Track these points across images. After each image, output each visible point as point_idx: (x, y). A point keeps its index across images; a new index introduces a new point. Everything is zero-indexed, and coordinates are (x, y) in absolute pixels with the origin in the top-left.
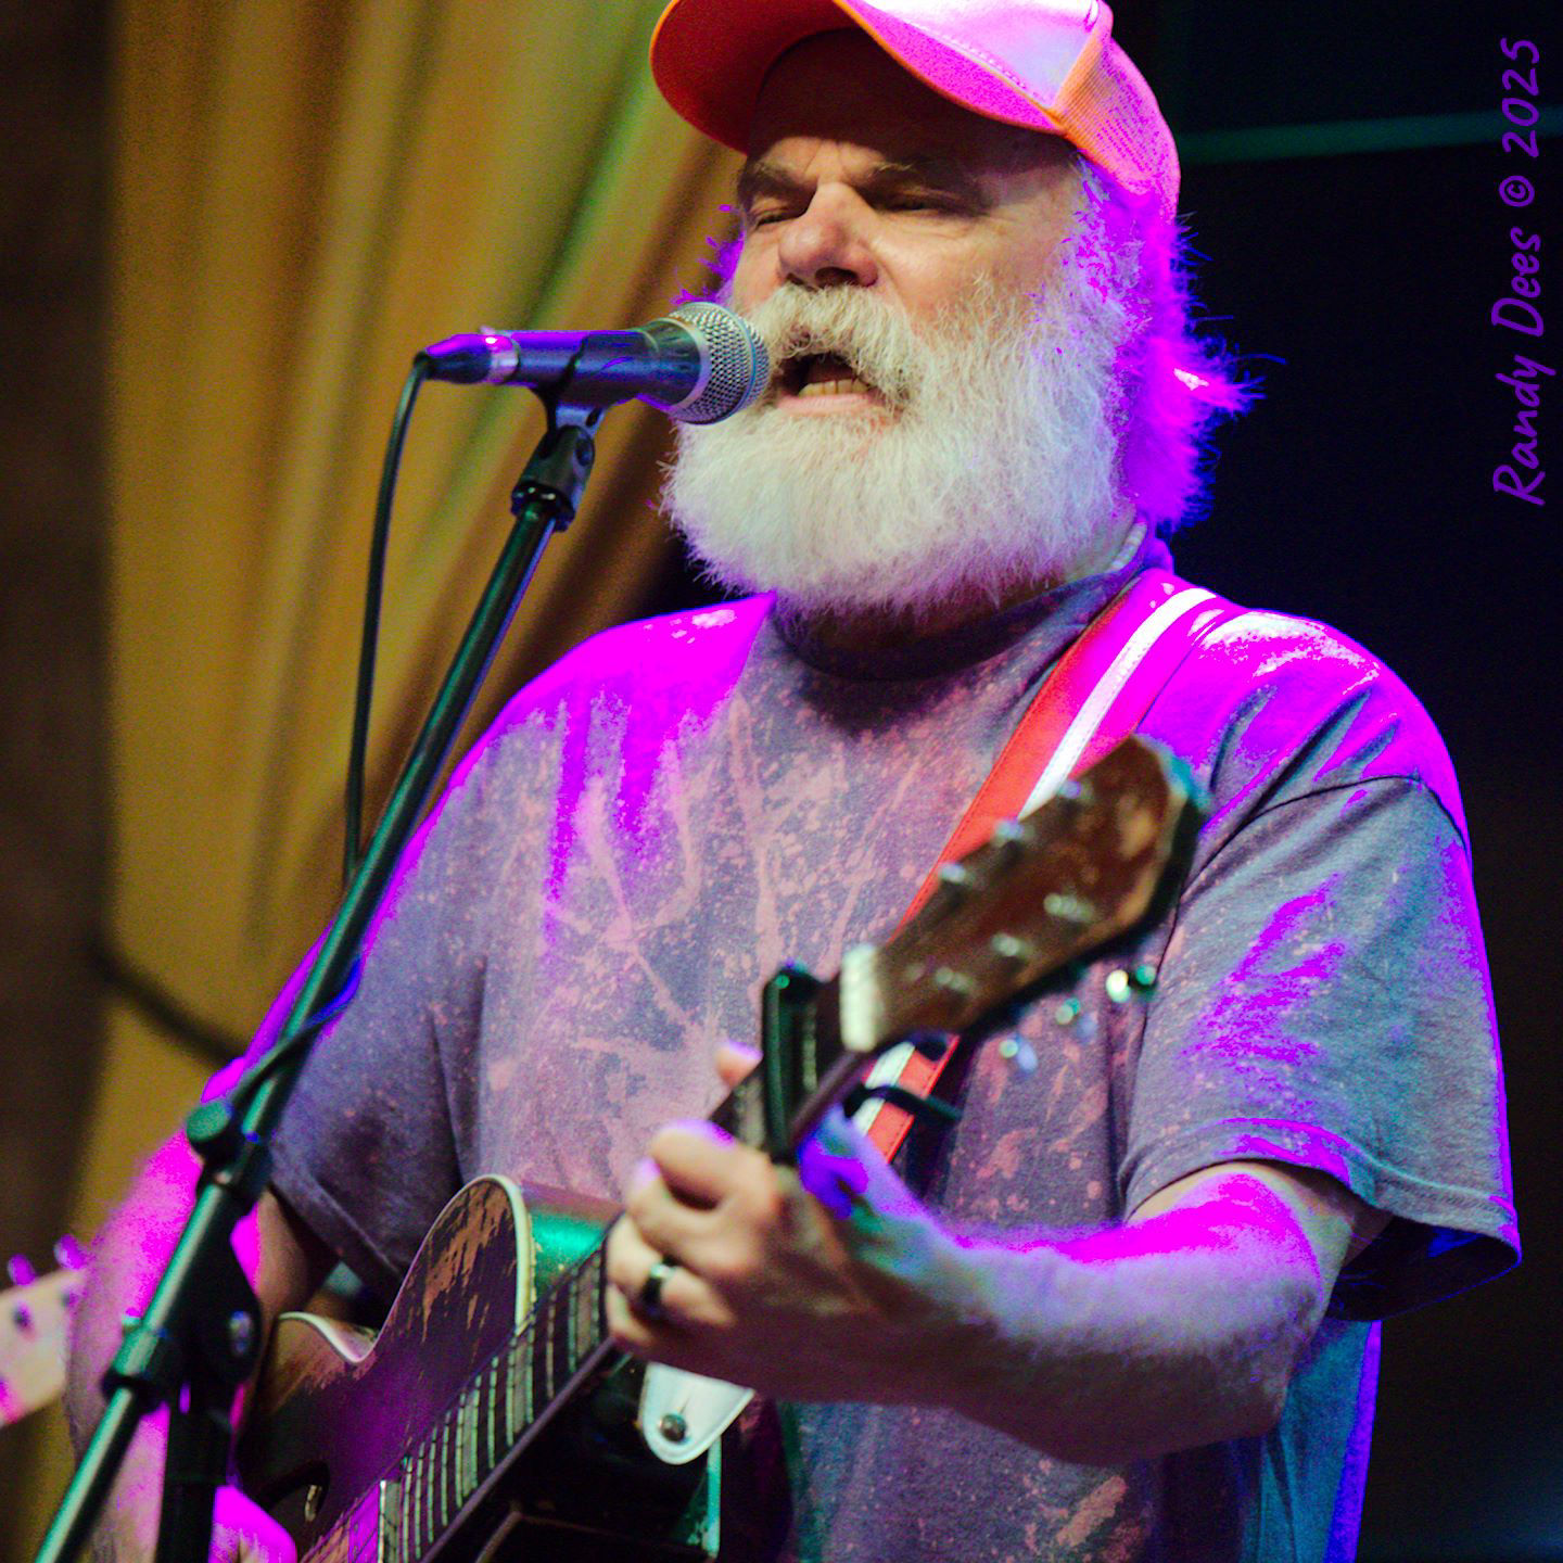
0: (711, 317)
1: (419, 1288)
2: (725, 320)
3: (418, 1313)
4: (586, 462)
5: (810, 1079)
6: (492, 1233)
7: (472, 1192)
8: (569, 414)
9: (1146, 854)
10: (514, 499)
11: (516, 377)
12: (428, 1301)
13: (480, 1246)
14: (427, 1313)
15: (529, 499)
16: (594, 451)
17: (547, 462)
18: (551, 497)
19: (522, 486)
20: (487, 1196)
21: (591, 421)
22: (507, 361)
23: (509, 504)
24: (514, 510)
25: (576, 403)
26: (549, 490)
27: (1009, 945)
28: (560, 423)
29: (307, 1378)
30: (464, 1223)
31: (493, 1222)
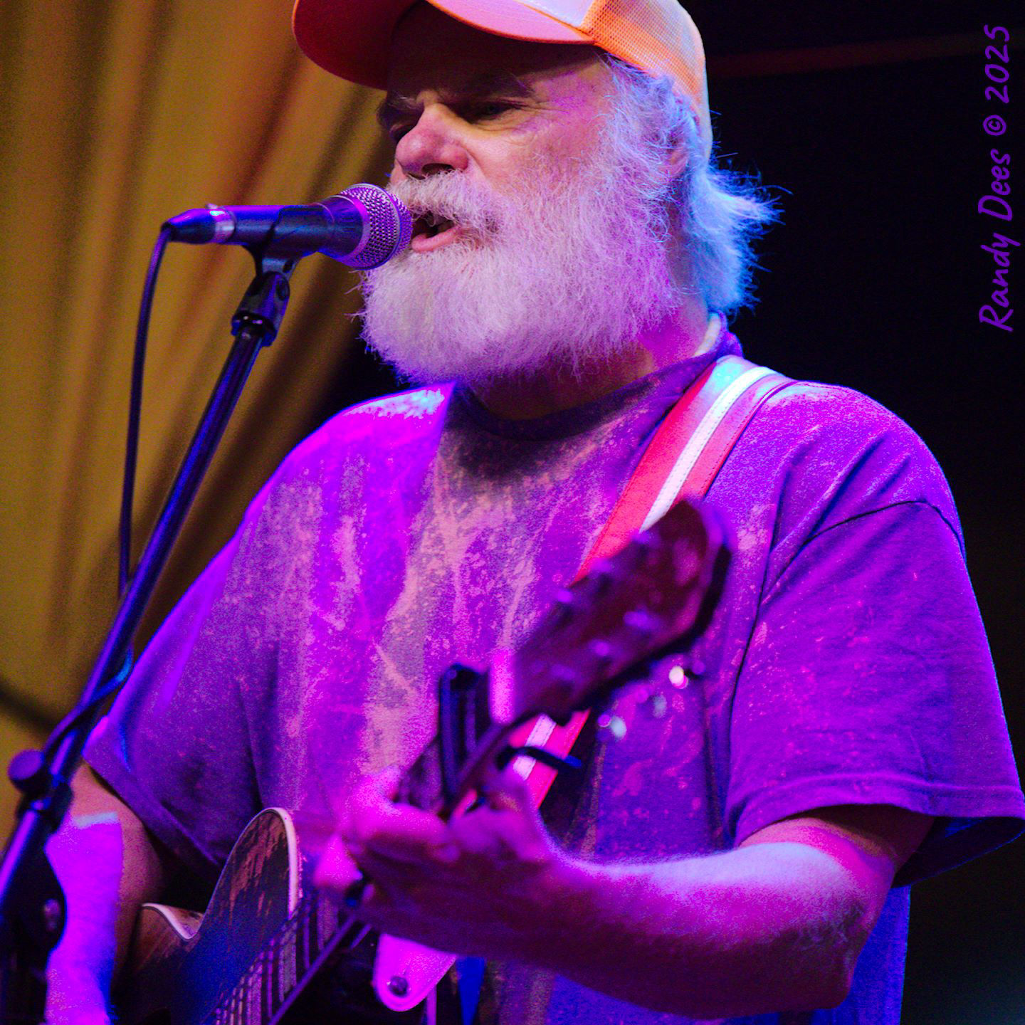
0: (370, 194)
1: (227, 886)
2: (379, 196)
3: (226, 905)
4: (285, 298)
5: (471, 743)
6: (273, 850)
7: (261, 818)
8: (270, 264)
9: (694, 582)
10: (234, 324)
11: (234, 238)
12: (233, 897)
13: (266, 857)
14: (232, 905)
15: (245, 323)
16: (289, 290)
17: (256, 298)
18: (259, 322)
19: (239, 315)
20: (270, 822)
21: (288, 268)
22: (228, 228)
23: (230, 328)
24: (233, 333)
25: (276, 255)
26: (259, 317)
27: (602, 648)
28: (265, 270)
29: (157, 950)
30: (256, 841)
31: (274, 841)
